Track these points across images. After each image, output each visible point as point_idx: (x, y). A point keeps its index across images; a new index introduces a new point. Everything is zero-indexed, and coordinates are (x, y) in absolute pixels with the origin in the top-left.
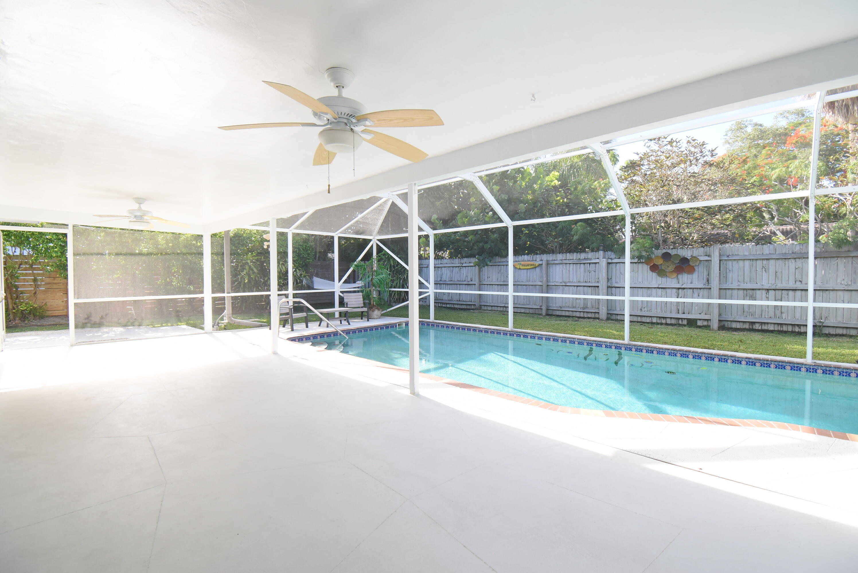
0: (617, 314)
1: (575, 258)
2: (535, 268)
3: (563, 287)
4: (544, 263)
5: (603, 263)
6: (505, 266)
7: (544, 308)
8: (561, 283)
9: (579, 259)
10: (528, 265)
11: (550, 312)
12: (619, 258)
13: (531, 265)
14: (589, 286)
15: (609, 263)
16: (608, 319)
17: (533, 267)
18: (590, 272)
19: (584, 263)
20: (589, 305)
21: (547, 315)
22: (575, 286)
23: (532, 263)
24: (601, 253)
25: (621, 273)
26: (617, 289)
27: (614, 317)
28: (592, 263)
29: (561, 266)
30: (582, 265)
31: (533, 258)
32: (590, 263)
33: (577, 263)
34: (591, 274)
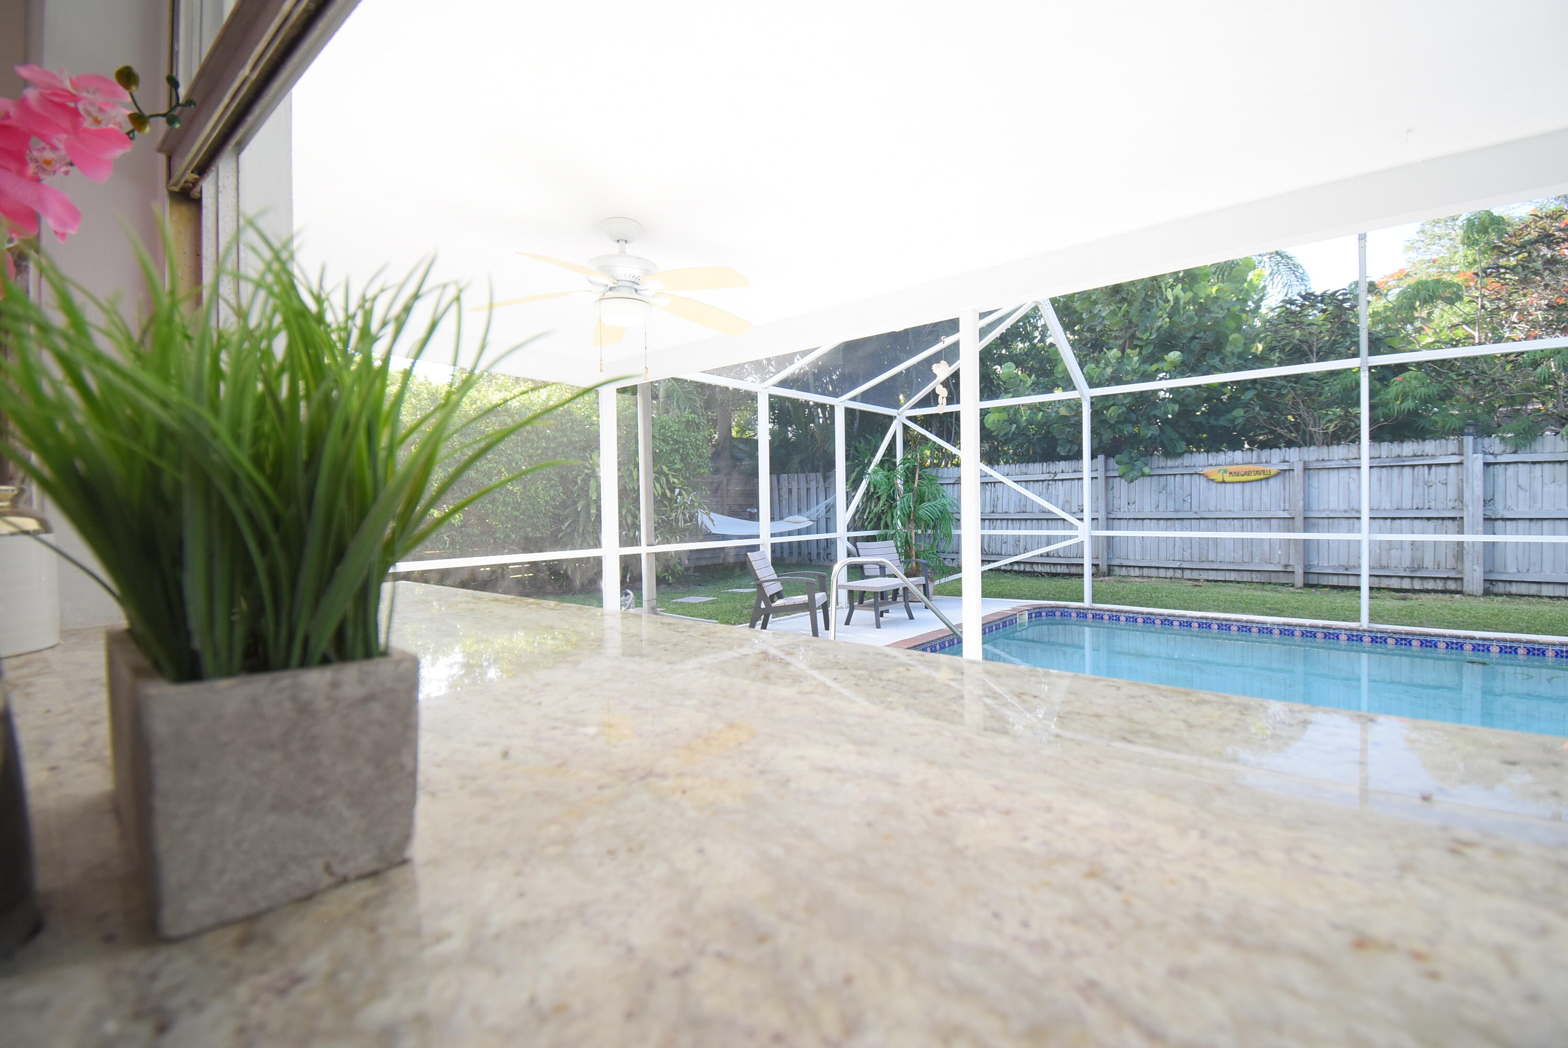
0: (1510, 582)
1: (1384, 455)
2: (1267, 479)
3: (1351, 521)
4: (1298, 467)
5: (1475, 462)
6: (1178, 477)
7: (1299, 571)
8: (1346, 511)
9: (1399, 456)
10: (1248, 473)
11: (1313, 580)
12: (1515, 452)
13: (1258, 472)
14: (1429, 519)
15: (1487, 465)
16: (1487, 593)
17: (1262, 476)
18: (1430, 487)
19: (1413, 466)
20: (1429, 562)
21: (1307, 585)
22: (1386, 518)
23: (1260, 467)
24: (1469, 440)
25: (1519, 486)
26: (1508, 523)
27: (1500, 588)
28: (1437, 465)
29: (1344, 473)
30: (1407, 471)
31: (1258, 456)
32: (1430, 466)
33: (1392, 467)
34: (1432, 490)
